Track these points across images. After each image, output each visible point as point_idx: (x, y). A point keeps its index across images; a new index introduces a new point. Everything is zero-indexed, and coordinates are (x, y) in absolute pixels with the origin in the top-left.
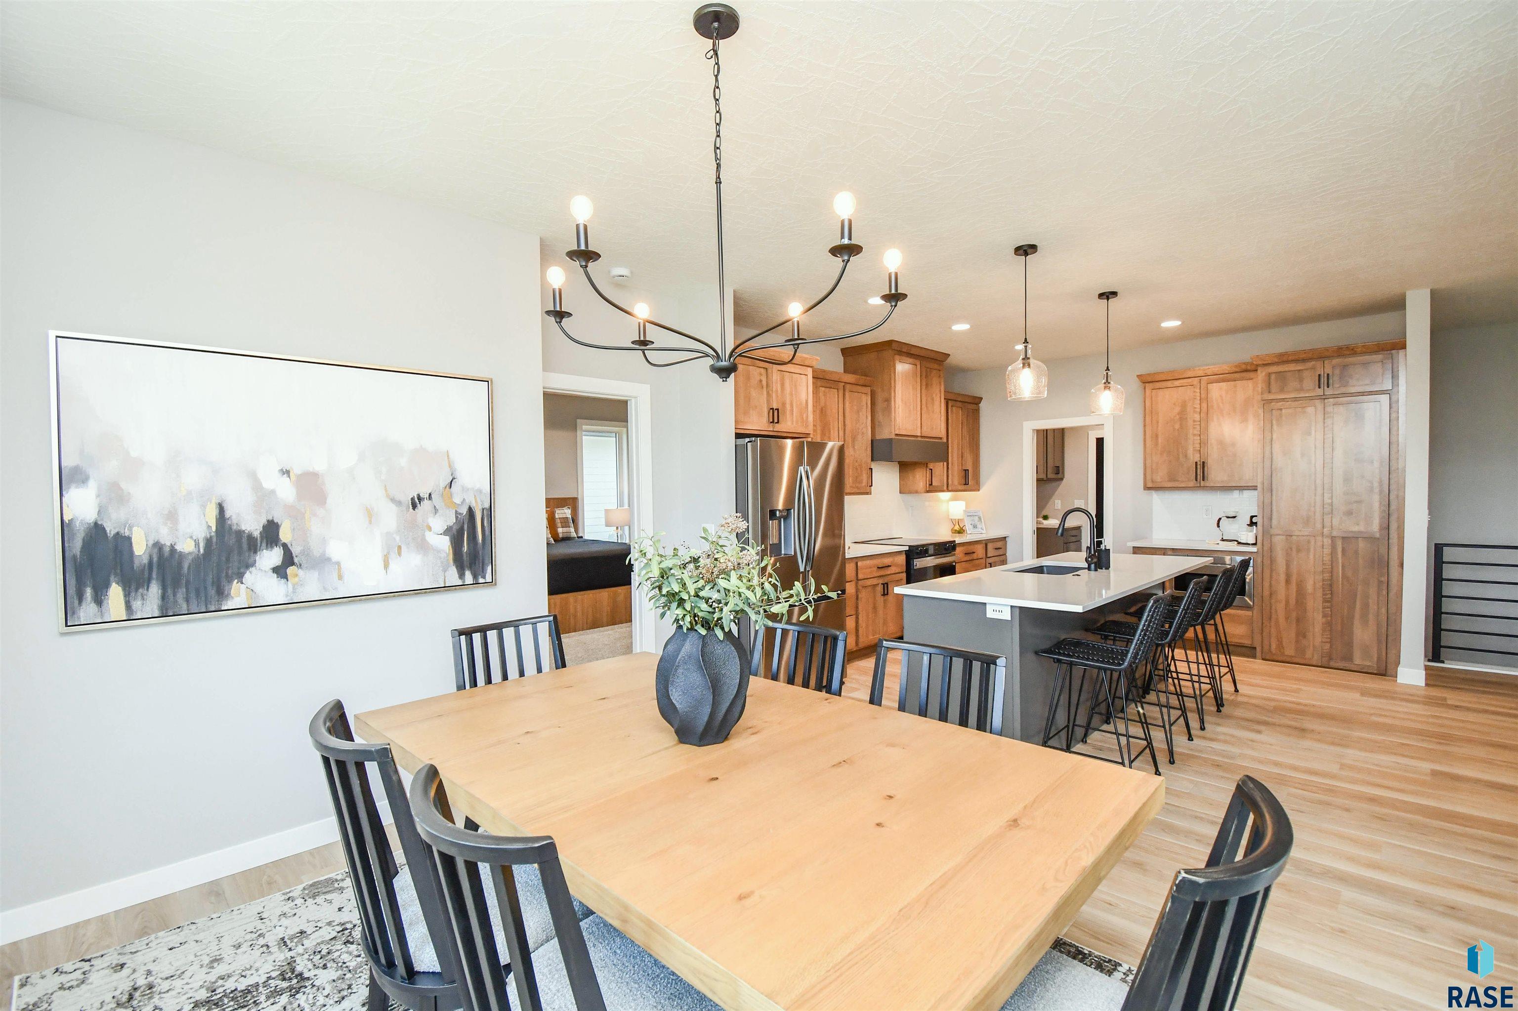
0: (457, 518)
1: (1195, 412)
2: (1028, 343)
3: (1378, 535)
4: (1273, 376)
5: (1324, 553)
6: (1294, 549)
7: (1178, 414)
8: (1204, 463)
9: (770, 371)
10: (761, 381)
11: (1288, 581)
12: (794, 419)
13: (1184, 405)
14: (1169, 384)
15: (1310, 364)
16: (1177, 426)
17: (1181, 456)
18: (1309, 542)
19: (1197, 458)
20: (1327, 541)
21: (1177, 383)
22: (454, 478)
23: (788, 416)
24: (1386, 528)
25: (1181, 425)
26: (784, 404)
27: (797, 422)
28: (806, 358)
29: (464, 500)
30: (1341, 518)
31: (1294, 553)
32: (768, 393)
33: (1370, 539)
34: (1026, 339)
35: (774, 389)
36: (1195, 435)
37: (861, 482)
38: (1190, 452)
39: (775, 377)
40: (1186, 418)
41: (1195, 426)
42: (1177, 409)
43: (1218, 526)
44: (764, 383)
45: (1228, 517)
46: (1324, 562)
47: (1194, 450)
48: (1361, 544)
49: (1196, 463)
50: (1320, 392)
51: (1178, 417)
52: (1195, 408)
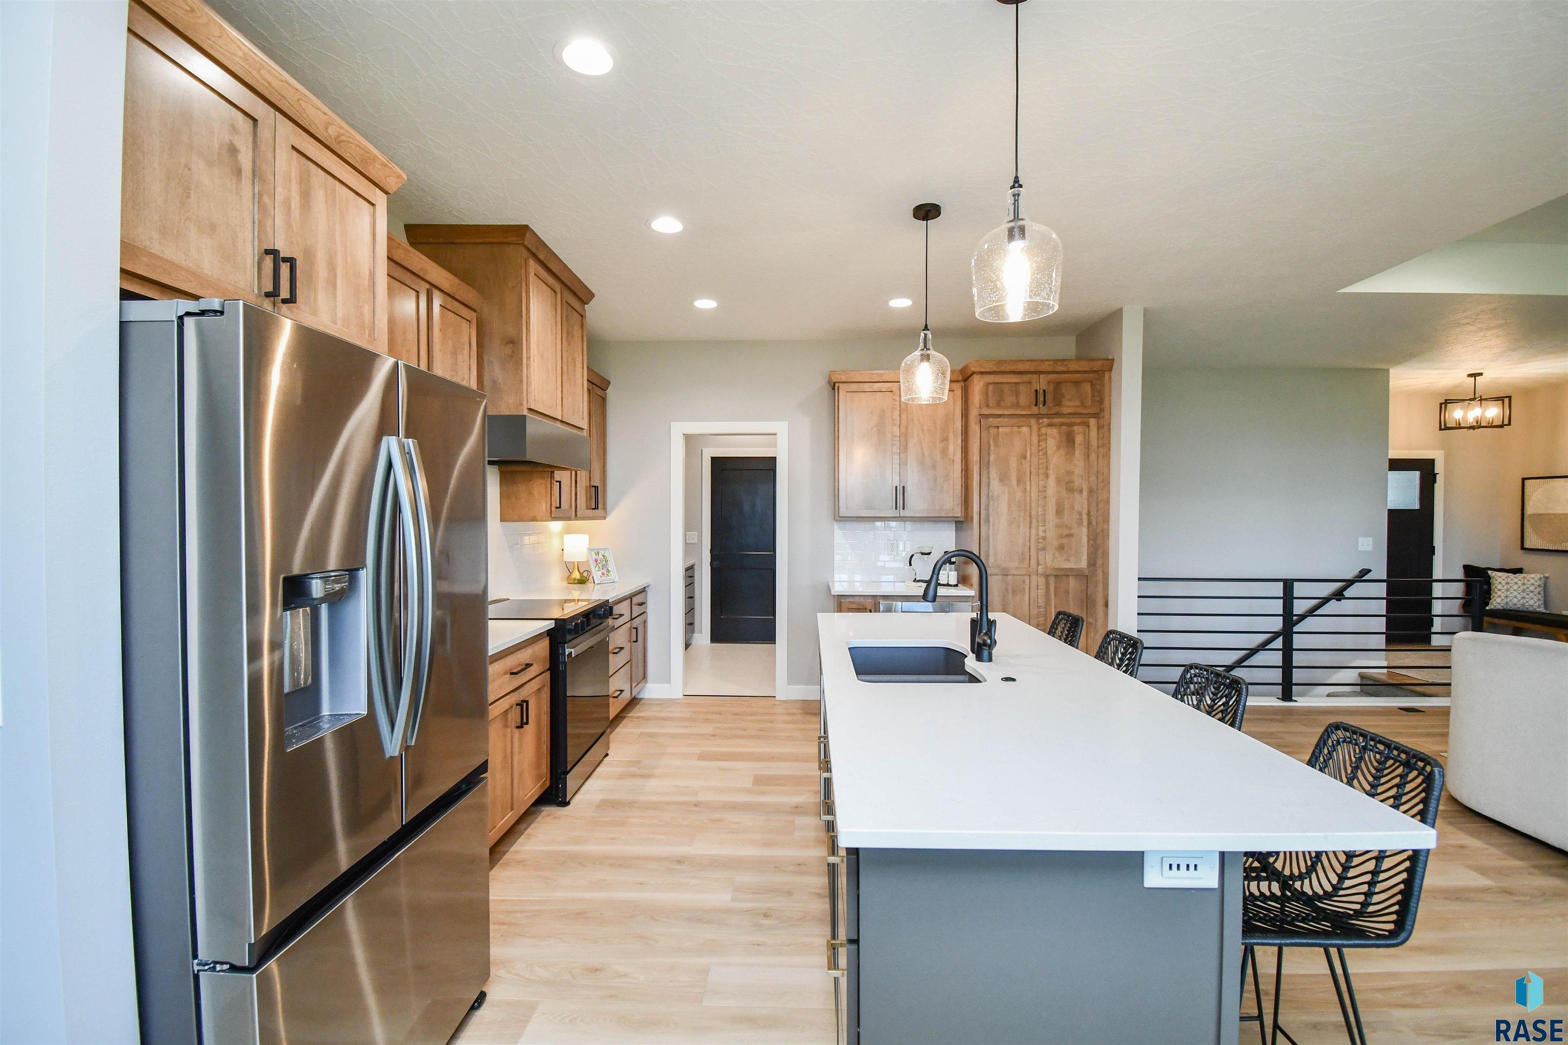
1: (894, 424)
2: (1021, 186)
3: (1087, 573)
4: (991, 388)
5: (1039, 594)
6: (1010, 592)
7: (876, 425)
8: (904, 487)
13: (882, 415)
14: (866, 387)
15: (1027, 377)
16: (874, 441)
18: (1024, 582)
19: (896, 483)
20: (1042, 581)
21: (876, 386)
24: (1092, 564)
25: (879, 439)
26: (307, 252)
28: (374, 158)
30: (1054, 554)
31: (1010, 596)
33: (1078, 574)
34: (1016, 180)
36: (894, 453)
38: (890, 473)
40: (885, 432)
41: (894, 442)
42: (875, 420)
43: (910, 565)
44: (245, 159)
45: (923, 554)
46: (1039, 604)
47: (893, 471)
48: (1072, 583)
49: (896, 487)
50: (1035, 410)
51: (875, 428)
52: (894, 420)
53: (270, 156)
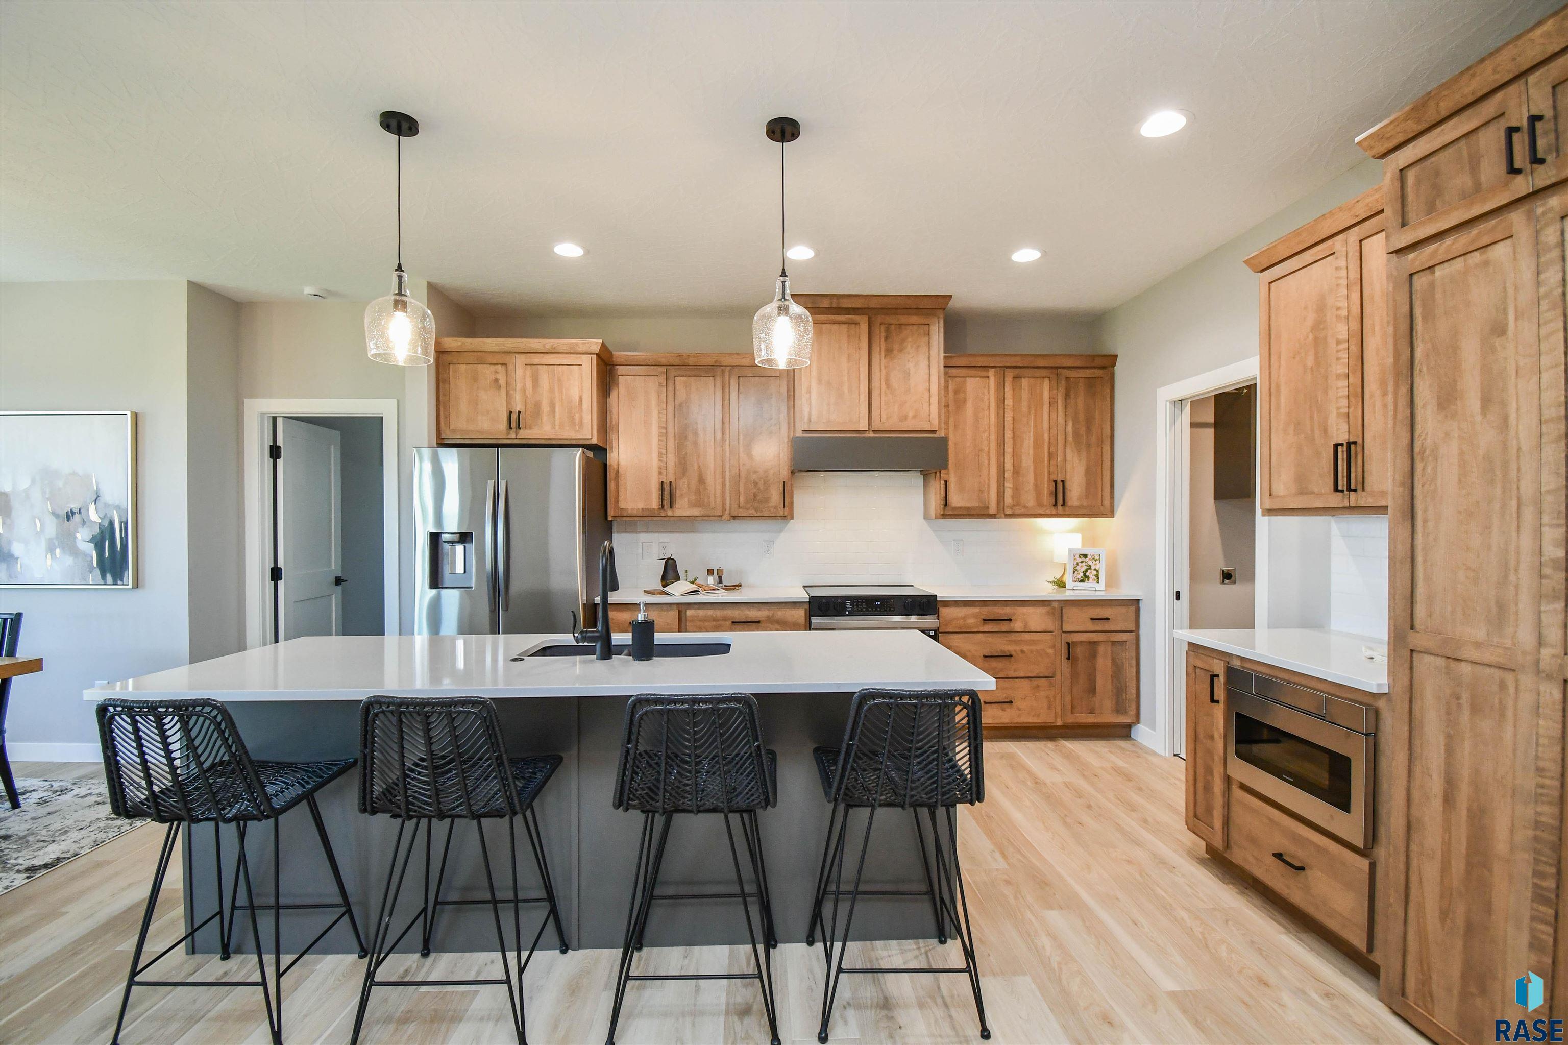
0: (100, 528)
1: (1339, 319)
4: (1412, 177)
5: (1541, 731)
6: (1466, 705)
7: (1312, 331)
8: (1354, 445)
9: (511, 367)
10: (496, 380)
11: (1448, 800)
12: (557, 422)
13: (1321, 308)
14: (1296, 263)
15: (1491, 107)
16: (1310, 361)
17: (1317, 433)
18: (1502, 686)
19: (1343, 438)
20: (1553, 700)
21: (1309, 256)
22: (98, 497)
23: (545, 418)
25: (1316, 354)
26: (538, 405)
27: (562, 426)
28: (577, 344)
29: (106, 514)
31: (1466, 722)
32: (507, 392)
35: (519, 387)
36: (1338, 377)
37: (767, 500)
38: (1333, 419)
39: (520, 372)
40: (1325, 338)
41: (1339, 355)
42: (1311, 318)
44: (502, 382)
47: (1339, 415)
49: (1335, 445)
51: (1311, 337)
52: (1338, 309)
53: (513, 374)
